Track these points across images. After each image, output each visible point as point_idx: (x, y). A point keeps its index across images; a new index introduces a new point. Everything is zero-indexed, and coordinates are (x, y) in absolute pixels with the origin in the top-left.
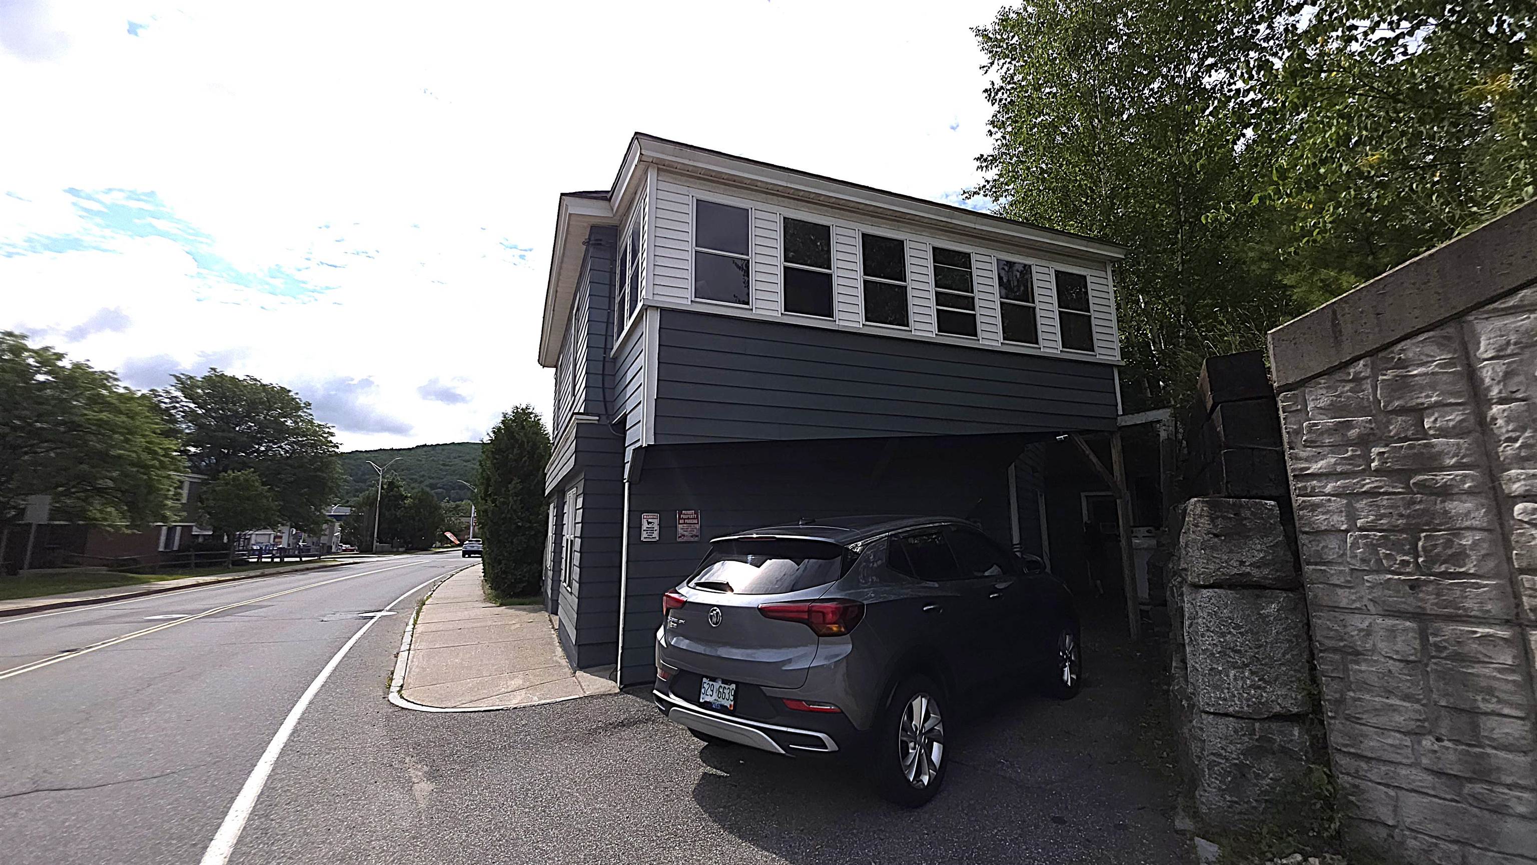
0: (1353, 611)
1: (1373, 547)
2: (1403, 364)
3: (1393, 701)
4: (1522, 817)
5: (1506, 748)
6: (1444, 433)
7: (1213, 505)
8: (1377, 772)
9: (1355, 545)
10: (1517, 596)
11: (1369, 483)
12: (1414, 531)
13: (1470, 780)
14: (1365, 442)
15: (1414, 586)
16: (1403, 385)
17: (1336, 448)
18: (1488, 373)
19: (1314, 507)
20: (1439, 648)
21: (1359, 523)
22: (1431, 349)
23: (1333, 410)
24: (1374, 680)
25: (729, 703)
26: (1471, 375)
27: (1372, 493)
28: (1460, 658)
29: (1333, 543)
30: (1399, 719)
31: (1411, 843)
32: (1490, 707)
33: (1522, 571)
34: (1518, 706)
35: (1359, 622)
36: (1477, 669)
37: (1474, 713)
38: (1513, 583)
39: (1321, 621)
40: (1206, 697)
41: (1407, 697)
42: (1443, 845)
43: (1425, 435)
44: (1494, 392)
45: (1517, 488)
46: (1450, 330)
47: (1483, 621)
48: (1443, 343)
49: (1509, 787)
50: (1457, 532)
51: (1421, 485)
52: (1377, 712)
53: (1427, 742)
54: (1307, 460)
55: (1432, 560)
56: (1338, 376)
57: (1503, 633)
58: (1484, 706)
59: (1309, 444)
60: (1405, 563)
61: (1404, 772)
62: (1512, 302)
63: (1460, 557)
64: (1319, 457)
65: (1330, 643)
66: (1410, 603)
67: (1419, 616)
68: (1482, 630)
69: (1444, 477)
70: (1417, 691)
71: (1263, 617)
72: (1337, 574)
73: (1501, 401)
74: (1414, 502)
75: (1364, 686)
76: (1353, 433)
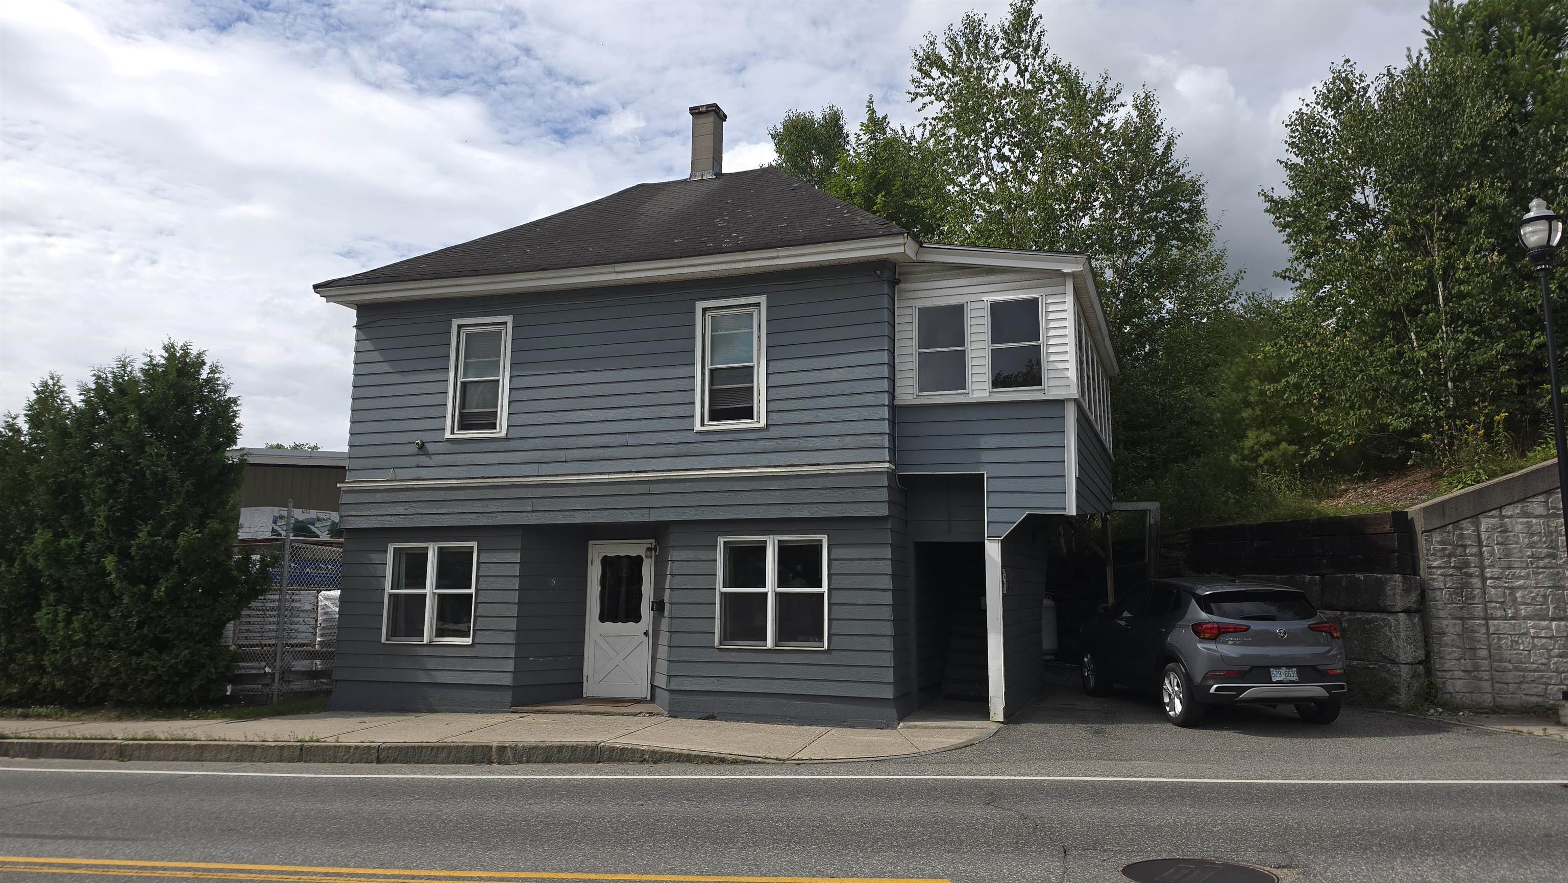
0: (1443, 618)
1: (1451, 595)
2: (1462, 529)
3: (1454, 649)
4: (1486, 680)
5: (1483, 659)
6: (1472, 555)
7: (1404, 578)
8: (1448, 675)
9: (1446, 594)
10: (1486, 610)
11: (1451, 571)
12: (1462, 588)
13: (1473, 671)
14: (1449, 556)
15: (1461, 608)
16: (1461, 536)
17: (1442, 557)
18: (1484, 536)
19: (1434, 579)
20: (1467, 628)
21: (1447, 586)
22: (1469, 525)
23: (1442, 542)
24: (1449, 642)
25: (1295, 678)
26: (1479, 536)
27: (1451, 575)
28: (1473, 631)
29: (1438, 593)
30: (1456, 655)
31: (1458, 697)
32: (1480, 646)
33: (1488, 602)
34: (1485, 645)
35: (1445, 622)
36: (1476, 635)
37: (1475, 649)
38: (1485, 605)
39: (1435, 623)
40: (1403, 658)
41: (1458, 647)
42: (1466, 695)
43: (1466, 555)
44: (1485, 543)
45: (1489, 575)
46: (1474, 519)
47: (1478, 619)
48: (1473, 523)
49: (1483, 671)
50: (1473, 589)
51: (1465, 573)
52: (1449, 654)
53: (1462, 661)
54: (1432, 561)
55: (1467, 599)
56: (1443, 529)
57: (1483, 622)
58: (1478, 646)
59: (1433, 555)
60: (1460, 600)
61: (1456, 673)
62: (1491, 514)
63: (1473, 598)
64: (1436, 560)
65: (1436, 631)
66: (1460, 614)
67: (1461, 619)
68: (1478, 622)
69: (1472, 570)
70: (1461, 645)
71: (1414, 624)
72: (1440, 604)
73: (1486, 546)
74: (1462, 579)
75: (1446, 645)
76: (1447, 552)
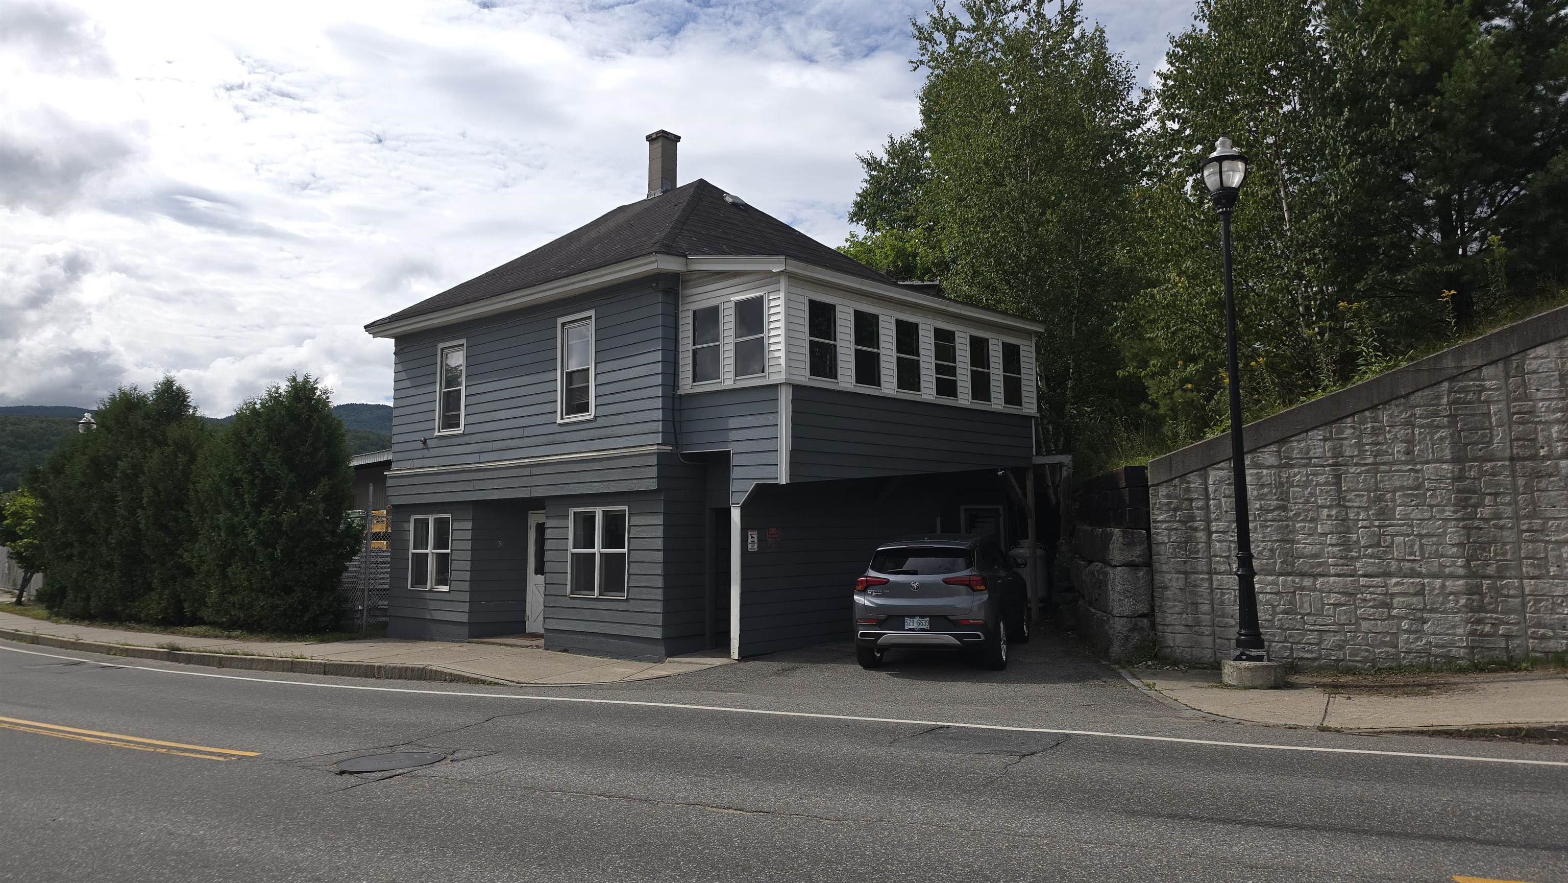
0: (1167, 572)
1: (1174, 549)
2: (1189, 482)
3: (1176, 603)
4: (1208, 635)
5: (1204, 614)
6: (1198, 509)
7: (1124, 532)
8: (1169, 629)
9: (1169, 548)
10: (1211, 564)
11: (1175, 525)
12: (1186, 542)
13: (1194, 626)
14: (1175, 510)
15: (1185, 562)
16: (1188, 490)
17: (1167, 511)
18: (1211, 489)
19: (1158, 534)
20: (1190, 583)
21: (1171, 540)
22: (1197, 478)
23: (1168, 496)
24: (1171, 597)
25: (927, 626)
26: (1206, 489)
27: (1176, 529)
28: (1195, 586)
29: (1163, 547)
30: (1177, 609)
31: (1178, 651)
32: (1202, 601)
33: (1213, 556)
34: (1208, 600)
35: (1168, 576)
36: (1199, 589)
37: (1197, 604)
38: (1210, 560)
39: (1157, 577)
40: (1117, 610)
41: (1180, 602)
42: (1186, 649)
43: (1192, 508)
44: (1211, 496)
45: (1214, 529)
46: (1202, 472)
47: (1202, 573)
48: (1200, 476)
49: (1205, 626)
50: (1198, 543)
51: (1190, 526)
52: (1171, 608)
53: (1184, 616)
54: (1157, 515)
55: (1190, 553)
56: (1170, 483)
57: (1206, 576)
58: (1200, 601)
59: (1159, 509)
60: (1183, 554)
61: (1177, 627)
62: (1219, 466)
63: (1197, 552)
64: (1161, 514)
65: (1159, 585)
66: (1182, 568)
67: (1186, 573)
68: (1201, 576)
69: (1196, 524)
70: (1183, 599)
71: (1138, 578)
72: (1163, 559)
73: (1213, 499)
74: (1187, 533)
75: (1168, 599)
76: (1172, 506)
